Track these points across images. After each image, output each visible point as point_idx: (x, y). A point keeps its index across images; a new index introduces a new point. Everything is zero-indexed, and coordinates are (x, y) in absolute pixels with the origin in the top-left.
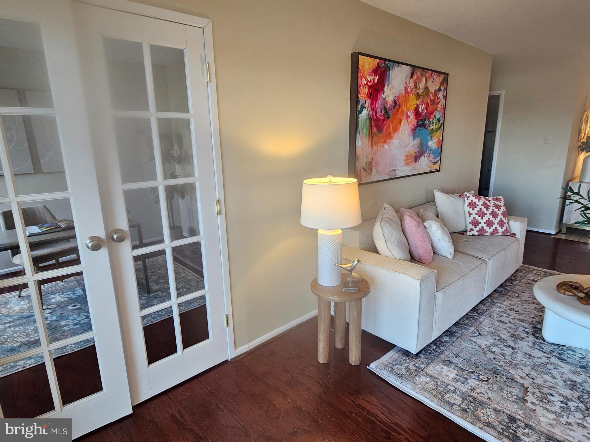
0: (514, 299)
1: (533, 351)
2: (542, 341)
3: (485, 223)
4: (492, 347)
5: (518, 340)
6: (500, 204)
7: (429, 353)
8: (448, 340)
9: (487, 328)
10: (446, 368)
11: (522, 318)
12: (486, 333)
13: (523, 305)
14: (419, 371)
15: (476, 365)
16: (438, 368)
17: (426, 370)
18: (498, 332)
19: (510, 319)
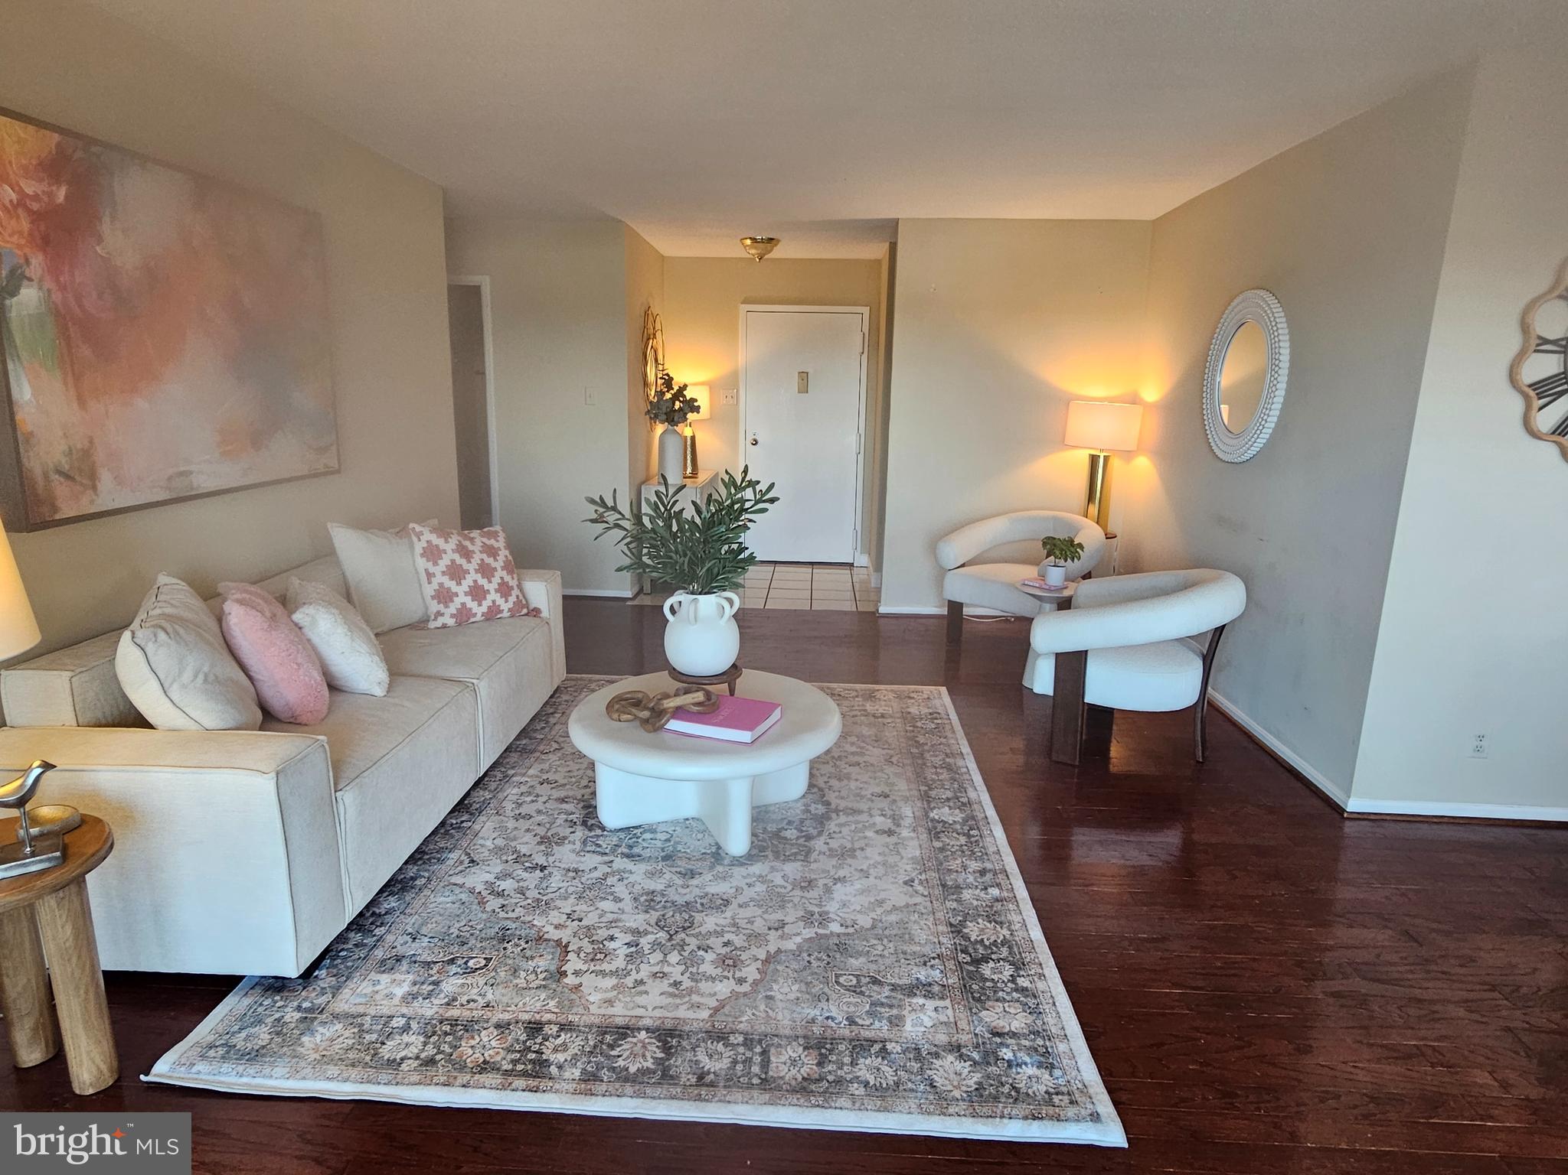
0: (550, 756)
1: (583, 859)
2: (599, 832)
3: (466, 594)
4: (498, 883)
5: (555, 847)
6: (496, 545)
7: (345, 958)
8: (394, 905)
9: (489, 843)
10: (385, 978)
11: (562, 794)
12: (487, 853)
13: (568, 766)
14: (309, 1018)
15: (461, 939)
16: (366, 988)
17: (330, 1008)
18: (513, 844)
19: (539, 805)
